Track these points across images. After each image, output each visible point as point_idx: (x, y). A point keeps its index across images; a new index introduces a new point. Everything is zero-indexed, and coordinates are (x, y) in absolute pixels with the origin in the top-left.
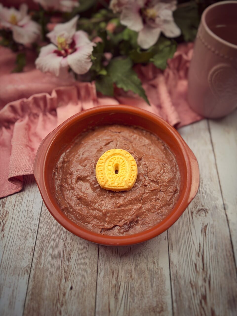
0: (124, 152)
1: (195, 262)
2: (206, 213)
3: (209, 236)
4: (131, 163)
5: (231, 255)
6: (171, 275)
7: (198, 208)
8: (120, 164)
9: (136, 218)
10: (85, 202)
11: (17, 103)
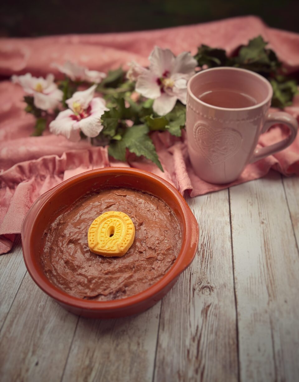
0: (122, 214)
1: (188, 347)
2: (211, 291)
3: (211, 318)
4: (128, 227)
5: (234, 343)
6: (157, 360)
7: (202, 284)
8: (115, 227)
9: (124, 288)
10: (71, 267)
11: (25, 164)
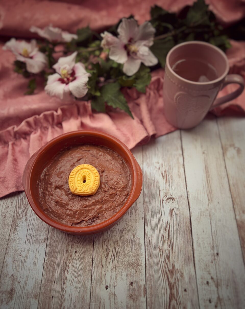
2: (174, 200)
3: (175, 217)
6: (146, 243)
7: (168, 197)
11: (31, 119)
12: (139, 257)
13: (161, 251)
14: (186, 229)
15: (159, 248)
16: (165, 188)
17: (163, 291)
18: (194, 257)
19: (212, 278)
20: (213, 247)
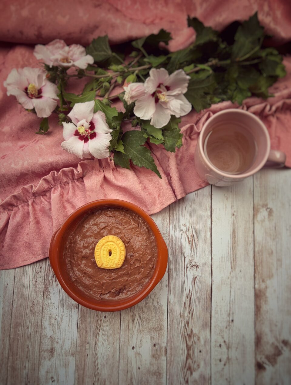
1: (185, 302)
2: (197, 268)
3: (197, 284)
7: (192, 264)
12: (162, 322)
13: (182, 317)
14: (207, 297)
15: (180, 315)
16: (190, 255)
17: (181, 352)
18: (211, 323)
19: (225, 342)
20: (229, 314)
